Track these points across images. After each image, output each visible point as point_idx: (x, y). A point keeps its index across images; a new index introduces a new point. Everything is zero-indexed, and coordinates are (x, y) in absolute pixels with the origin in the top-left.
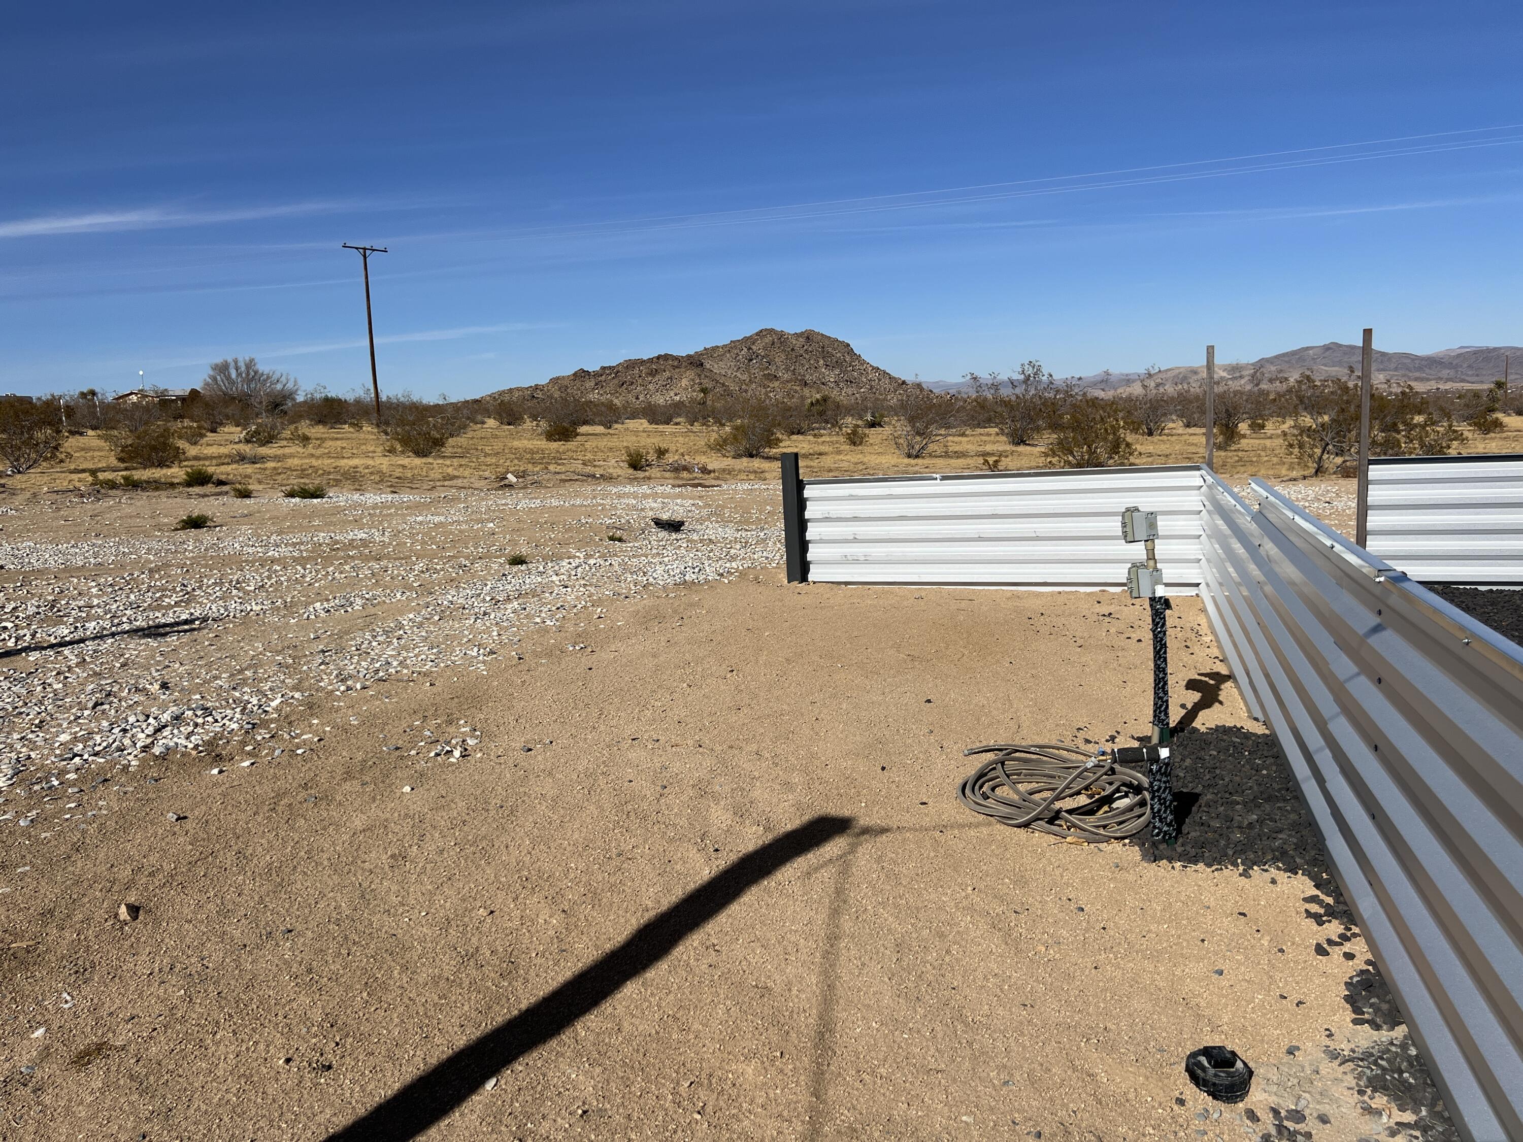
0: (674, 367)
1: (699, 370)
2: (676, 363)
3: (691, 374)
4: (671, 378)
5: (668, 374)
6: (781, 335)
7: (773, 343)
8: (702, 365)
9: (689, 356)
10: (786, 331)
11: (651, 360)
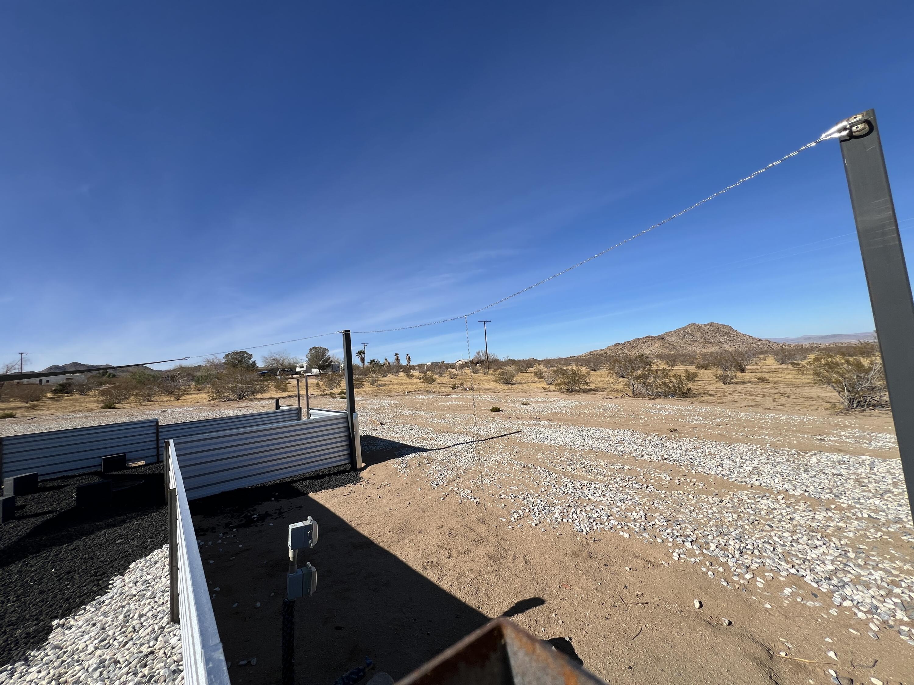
0: (653, 340)
2: (653, 339)
3: (659, 341)
6: (698, 325)
7: (695, 329)
9: (658, 336)
10: (701, 323)
11: (643, 338)
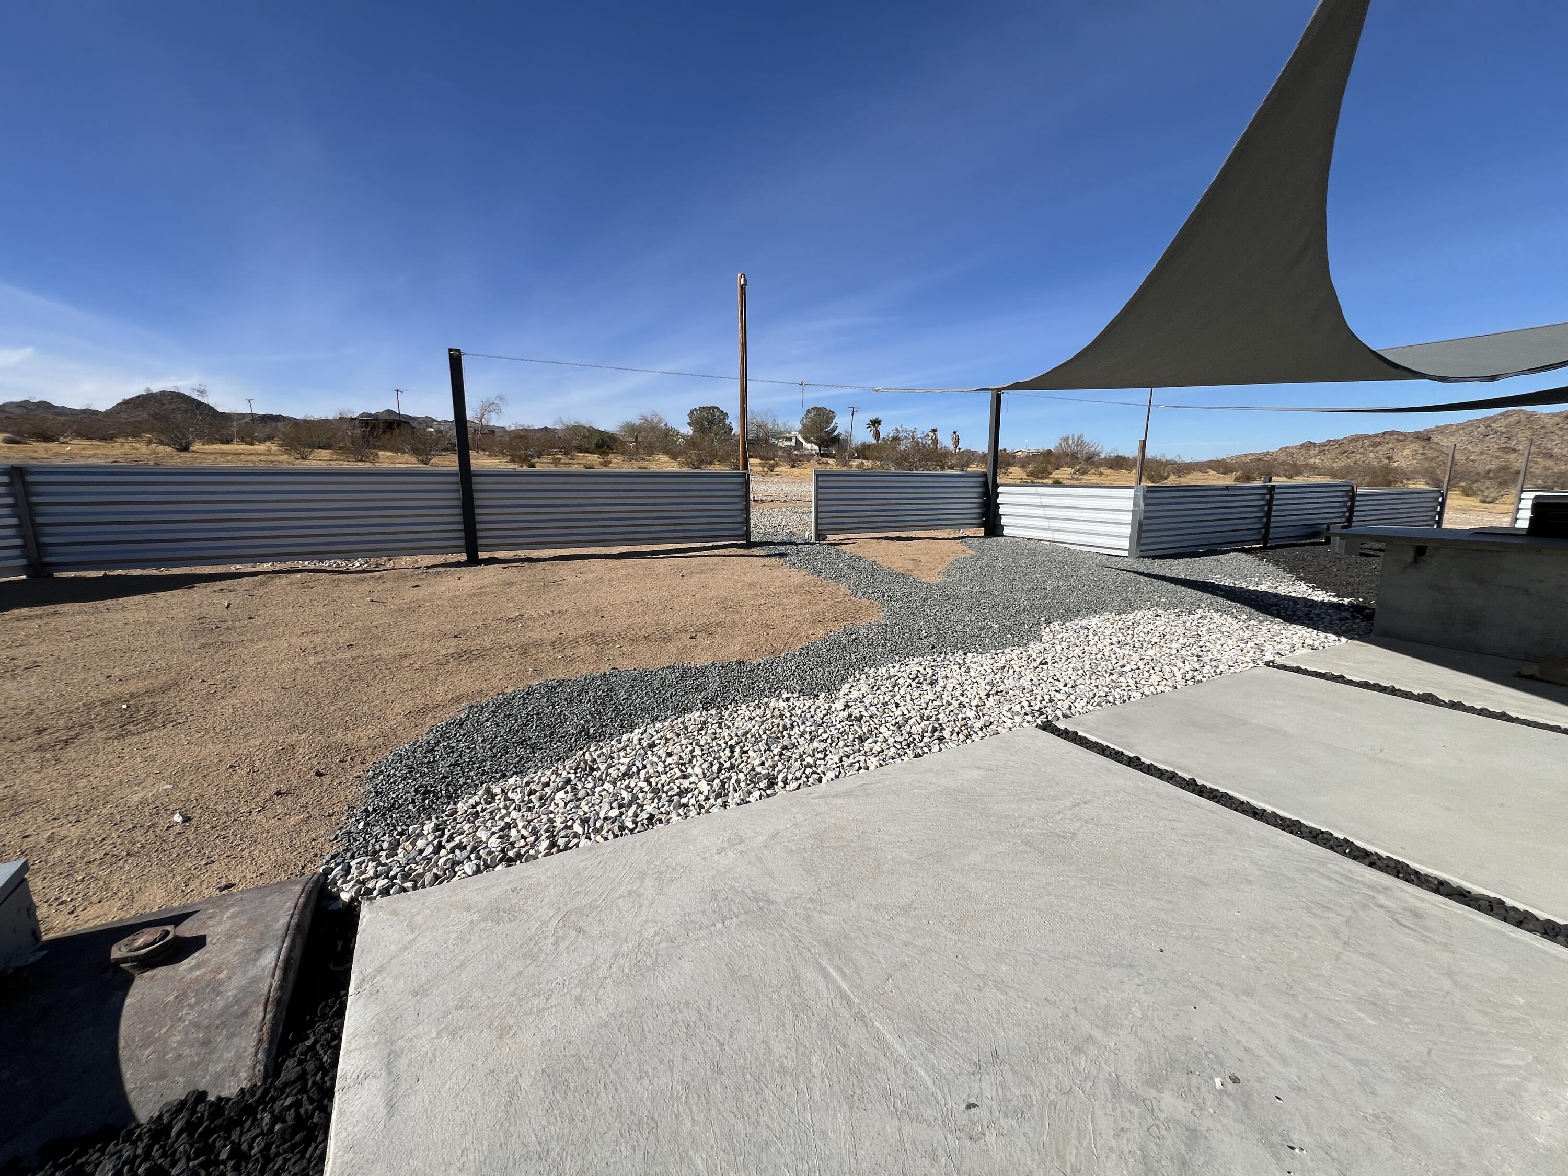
1: (1424, 443)
3: (1416, 446)
4: (1393, 449)
5: (1391, 445)
8: (1429, 439)
